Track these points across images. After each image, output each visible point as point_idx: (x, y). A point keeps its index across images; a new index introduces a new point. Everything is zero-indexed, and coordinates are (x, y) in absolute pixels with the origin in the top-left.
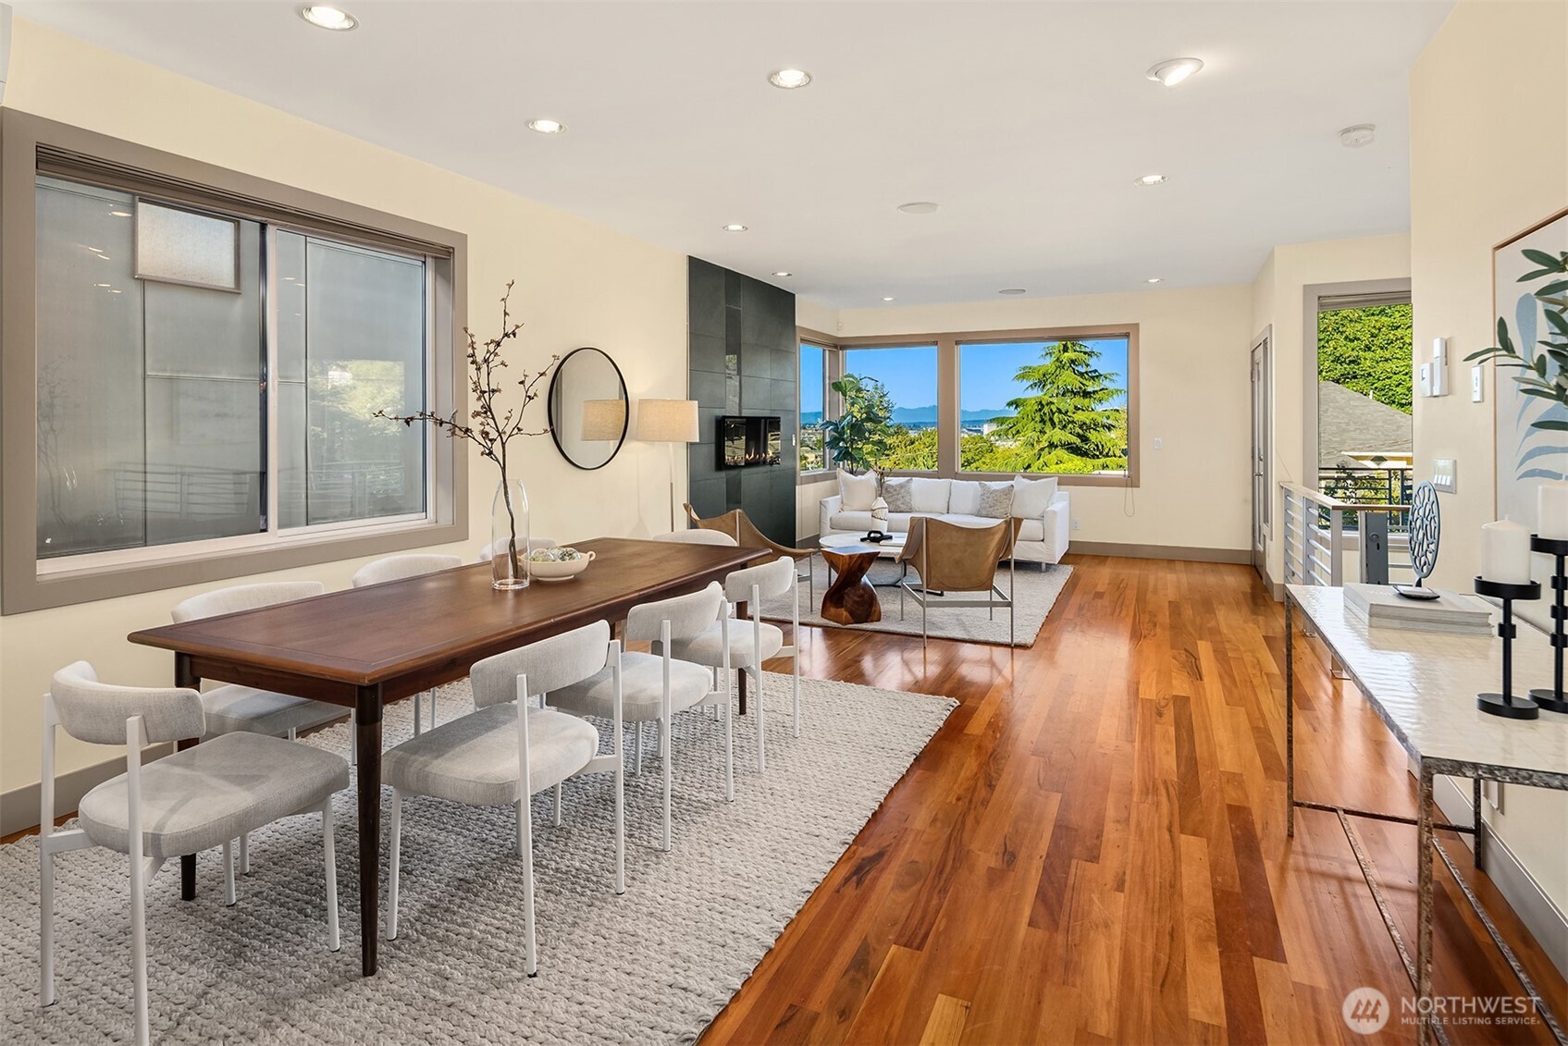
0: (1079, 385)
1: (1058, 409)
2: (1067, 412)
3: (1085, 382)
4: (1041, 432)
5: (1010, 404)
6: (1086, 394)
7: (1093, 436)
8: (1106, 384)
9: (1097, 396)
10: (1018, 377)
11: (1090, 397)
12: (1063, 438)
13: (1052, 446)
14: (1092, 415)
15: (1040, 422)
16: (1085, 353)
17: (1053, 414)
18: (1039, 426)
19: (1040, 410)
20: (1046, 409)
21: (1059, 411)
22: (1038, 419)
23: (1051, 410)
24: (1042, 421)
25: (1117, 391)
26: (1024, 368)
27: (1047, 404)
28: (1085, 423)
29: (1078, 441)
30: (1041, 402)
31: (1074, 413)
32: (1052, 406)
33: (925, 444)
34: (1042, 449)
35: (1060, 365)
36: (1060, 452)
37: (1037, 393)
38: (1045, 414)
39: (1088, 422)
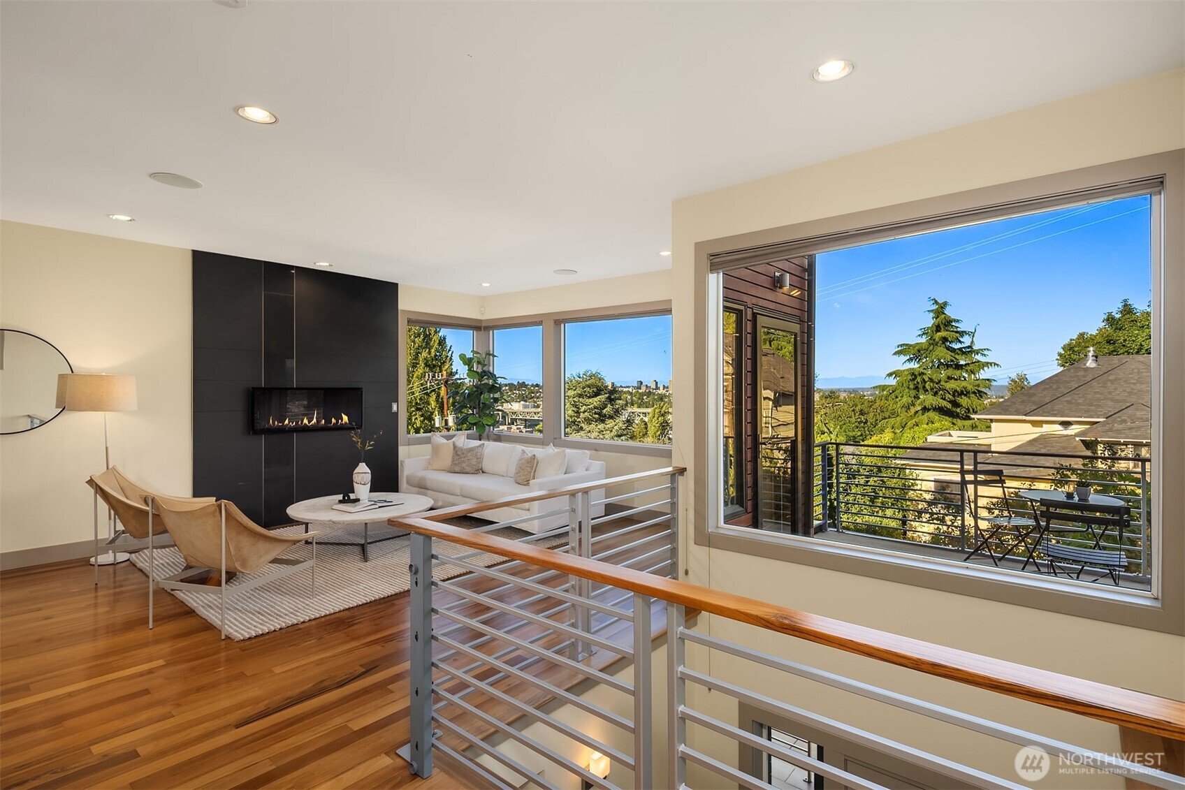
0: (949, 358)
1: (929, 378)
2: (940, 381)
3: (957, 357)
4: (915, 397)
5: (890, 375)
6: (959, 367)
7: (964, 401)
8: (979, 357)
9: (969, 368)
10: (896, 353)
11: (962, 369)
12: (934, 403)
13: (925, 409)
14: (964, 384)
15: (914, 389)
16: (957, 332)
17: (926, 382)
18: (913, 393)
19: (914, 380)
20: (919, 379)
21: (931, 380)
22: (912, 386)
23: (924, 380)
24: (916, 388)
25: (988, 363)
26: (901, 345)
27: (920, 375)
28: (956, 391)
29: (949, 406)
30: (913, 373)
31: (946, 382)
32: (924, 377)
33: (849, 405)
34: (917, 412)
35: (933, 342)
36: (932, 414)
37: (914, 365)
38: (918, 383)
39: (958, 389)
